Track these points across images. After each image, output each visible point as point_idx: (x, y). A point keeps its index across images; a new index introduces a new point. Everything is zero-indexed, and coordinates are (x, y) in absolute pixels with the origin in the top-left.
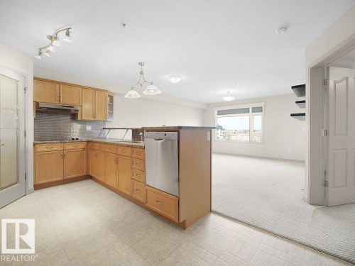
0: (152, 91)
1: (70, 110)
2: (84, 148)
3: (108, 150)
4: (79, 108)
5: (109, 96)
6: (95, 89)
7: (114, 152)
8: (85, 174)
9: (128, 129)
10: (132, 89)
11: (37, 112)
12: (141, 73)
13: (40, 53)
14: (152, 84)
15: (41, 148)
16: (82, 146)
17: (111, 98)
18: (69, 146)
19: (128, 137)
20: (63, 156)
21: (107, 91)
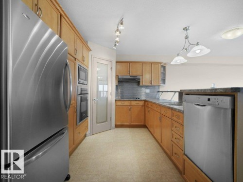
0: (198, 51)
1: (135, 79)
2: (142, 105)
3: (155, 109)
4: (141, 77)
5: (162, 66)
6: (151, 63)
7: (159, 111)
8: (143, 124)
9: (175, 92)
10: (178, 55)
11: (119, 81)
12: (187, 38)
13: (115, 45)
14: (198, 44)
15: (119, 103)
16: (141, 103)
17: (164, 67)
18: (134, 103)
19: (176, 98)
20: (130, 110)
21: (160, 63)
